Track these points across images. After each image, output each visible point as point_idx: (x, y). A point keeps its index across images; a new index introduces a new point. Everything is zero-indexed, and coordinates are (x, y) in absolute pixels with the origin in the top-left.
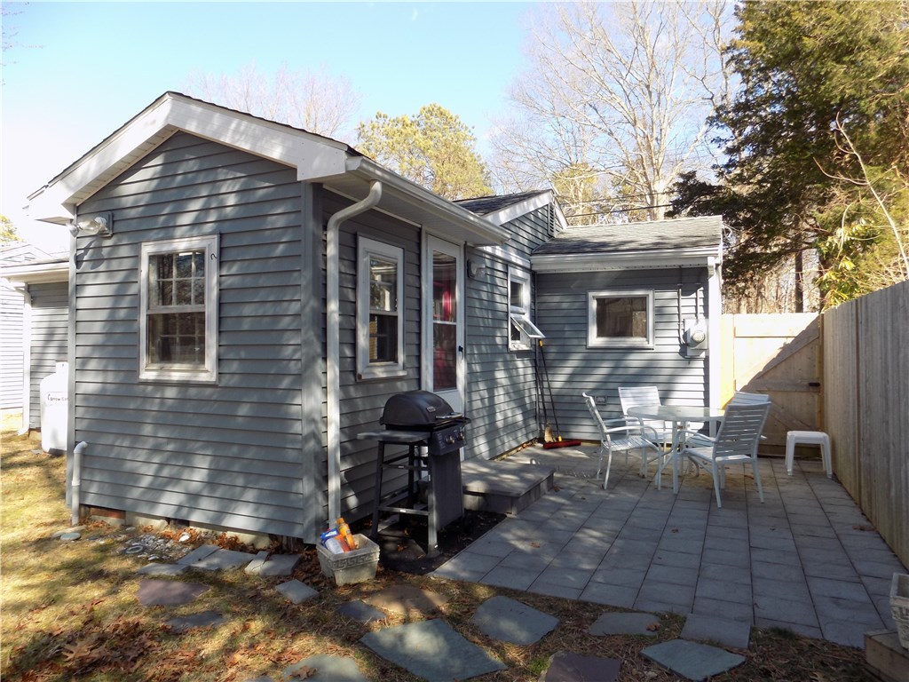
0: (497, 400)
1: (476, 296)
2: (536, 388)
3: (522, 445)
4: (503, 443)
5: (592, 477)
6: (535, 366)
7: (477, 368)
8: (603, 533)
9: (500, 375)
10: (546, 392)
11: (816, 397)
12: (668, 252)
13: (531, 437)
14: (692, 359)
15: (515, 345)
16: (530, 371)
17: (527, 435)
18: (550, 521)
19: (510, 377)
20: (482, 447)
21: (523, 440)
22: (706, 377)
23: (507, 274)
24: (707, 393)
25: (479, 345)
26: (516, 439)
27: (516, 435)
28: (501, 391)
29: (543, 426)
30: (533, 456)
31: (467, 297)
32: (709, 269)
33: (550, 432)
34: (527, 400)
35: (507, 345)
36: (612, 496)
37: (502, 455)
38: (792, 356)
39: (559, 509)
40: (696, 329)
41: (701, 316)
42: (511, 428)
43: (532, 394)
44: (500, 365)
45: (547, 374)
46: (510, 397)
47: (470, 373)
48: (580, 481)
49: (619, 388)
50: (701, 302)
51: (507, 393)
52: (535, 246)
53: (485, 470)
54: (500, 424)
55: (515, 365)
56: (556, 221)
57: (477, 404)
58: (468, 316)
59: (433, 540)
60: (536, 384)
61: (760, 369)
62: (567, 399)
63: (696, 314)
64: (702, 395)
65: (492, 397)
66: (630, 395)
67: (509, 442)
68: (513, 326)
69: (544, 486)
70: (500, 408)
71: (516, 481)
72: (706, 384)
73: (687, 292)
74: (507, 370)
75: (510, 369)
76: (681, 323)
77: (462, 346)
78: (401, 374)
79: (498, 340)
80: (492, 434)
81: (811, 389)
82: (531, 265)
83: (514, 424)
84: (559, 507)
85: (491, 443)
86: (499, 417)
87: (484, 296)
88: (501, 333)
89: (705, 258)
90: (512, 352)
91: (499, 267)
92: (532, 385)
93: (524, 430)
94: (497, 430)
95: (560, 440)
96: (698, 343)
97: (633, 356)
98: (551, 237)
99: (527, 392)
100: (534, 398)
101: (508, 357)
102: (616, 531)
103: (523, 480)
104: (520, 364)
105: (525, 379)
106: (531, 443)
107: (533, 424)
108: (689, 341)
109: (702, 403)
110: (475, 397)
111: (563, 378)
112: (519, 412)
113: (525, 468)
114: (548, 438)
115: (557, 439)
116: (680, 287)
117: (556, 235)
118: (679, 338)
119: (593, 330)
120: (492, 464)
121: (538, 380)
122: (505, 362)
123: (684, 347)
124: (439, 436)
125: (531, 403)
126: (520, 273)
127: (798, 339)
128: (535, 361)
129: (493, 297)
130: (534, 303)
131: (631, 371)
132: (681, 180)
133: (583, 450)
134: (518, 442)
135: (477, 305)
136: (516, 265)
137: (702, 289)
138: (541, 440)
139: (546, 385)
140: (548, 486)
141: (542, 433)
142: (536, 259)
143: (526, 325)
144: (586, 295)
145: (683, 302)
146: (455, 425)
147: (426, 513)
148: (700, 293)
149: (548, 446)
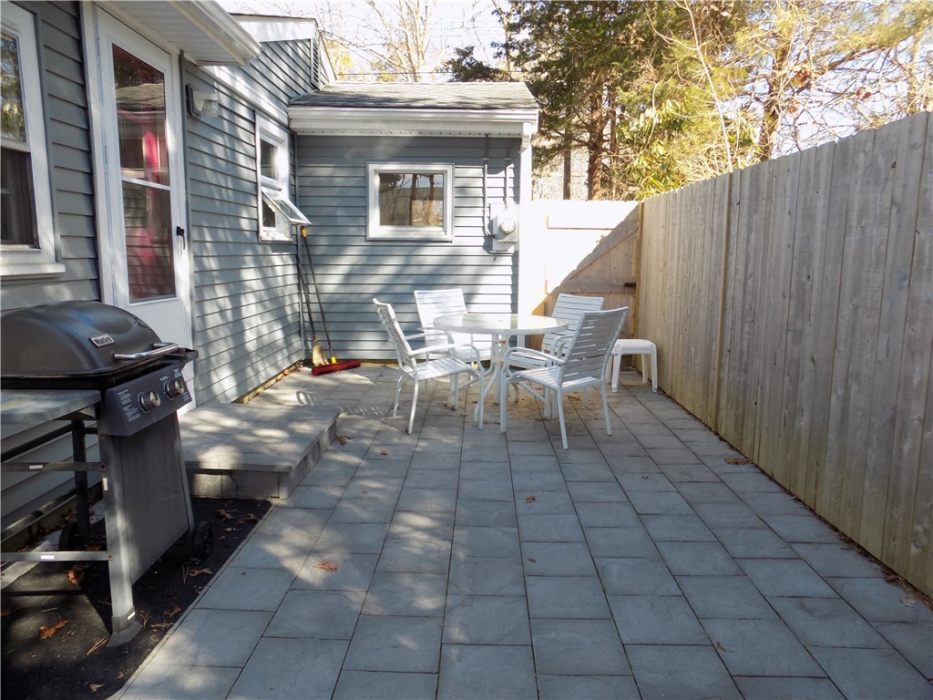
0: (245, 312)
1: (205, 149)
2: (300, 294)
3: (283, 372)
4: (257, 373)
5: (387, 415)
6: (297, 265)
7: (212, 264)
8: (433, 519)
9: (250, 275)
10: (313, 298)
11: (631, 299)
12: (475, 115)
13: (295, 359)
14: (499, 254)
15: (267, 234)
16: (291, 270)
17: (289, 357)
18: (344, 505)
19: (264, 279)
20: (225, 383)
21: (285, 365)
22: (515, 277)
23: (254, 124)
24: (515, 296)
25: (212, 228)
26: (275, 365)
27: (275, 359)
28: (251, 299)
29: (309, 343)
30: (300, 385)
31: (188, 149)
32: (524, 140)
33: (321, 351)
34: (288, 311)
35: (258, 232)
36: (422, 444)
37: (256, 389)
38: (609, 250)
39: (354, 478)
40: (505, 216)
41: (510, 201)
42: (267, 350)
43: (293, 303)
44: (249, 261)
45: (313, 274)
46: (265, 307)
47: (201, 271)
48: (372, 422)
49: (416, 292)
50: (510, 183)
51: (261, 302)
52: (295, 94)
53: (230, 423)
54: (251, 346)
55: (270, 261)
56: (320, 69)
57: (213, 320)
58: (191, 180)
59: (123, 603)
60: (299, 288)
61: (574, 267)
62: (342, 308)
63: (504, 198)
64: (509, 300)
65: (237, 308)
66: (431, 301)
67: (266, 370)
68: (265, 205)
69: (325, 440)
70: (250, 324)
71: (283, 440)
72: (515, 286)
73: (494, 169)
74: (260, 268)
75: (263, 267)
76: (487, 209)
77: (184, 227)
78: (51, 269)
79: (245, 224)
80: (240, 361)
81: (626, 289)
82: (289, 120)
83: (272, 345)
84: (353, 473)
85: (239, 374)
86: (250, 336)
87: (219, 152)
88: (249, 213)
89: (520, 124)
90: (265, 243)
91: (243, 111)
92: (294, 289)
93: (285, 351)
94: (247, 355)
95: (334, 361)
96: (506, 234)
97: (427, 251)
98: (315, 87)
99: (287, 298)
100: (297, 308)
101: (260, 249)
102: (448, 512)
103: (295, 437)
104: (277, 260)
105: (284, 281)
106: (295, 368)
107: (297, 342)
108: (495, 231)
109: (509, 308)
110: (210, 308)
111: (336, 279)
112: (278, 327)
113: (295, 415)
114: (317, 359)
115: (330, 360)
116: (486, 162)
117: (321, 87)
118: (484, 227)
119: (375, 215)
120: (241, 410)
121: (302, 283)
122: (256, 256)
123: (489, 239)
124: (123, 394)
125: (294, 313)
126: (274, 130)
127: (615, 232)
128: (297, 256)
129: (234, 157)
130: (294, 176)
131: (425, 270)
132: (456, 57)
133: (365, 372)
134: (278, 367)
135: (208, 162)
136: (268, 116)
137: (512, 166)
138: (308, 362)
139: (312, 289)
140: (330, 437)
141: (309, 353)
142: (296, 112)
143: (283, 206)
144: (365, 168)
145: (489, 182)
146: (164, 366)
147: (102, 556)
148: (510, 172)
149: (319, 371)
